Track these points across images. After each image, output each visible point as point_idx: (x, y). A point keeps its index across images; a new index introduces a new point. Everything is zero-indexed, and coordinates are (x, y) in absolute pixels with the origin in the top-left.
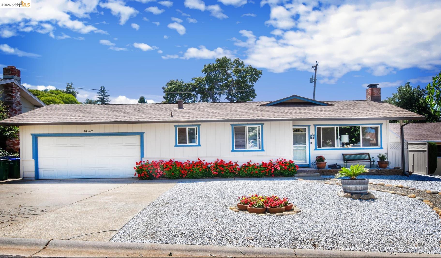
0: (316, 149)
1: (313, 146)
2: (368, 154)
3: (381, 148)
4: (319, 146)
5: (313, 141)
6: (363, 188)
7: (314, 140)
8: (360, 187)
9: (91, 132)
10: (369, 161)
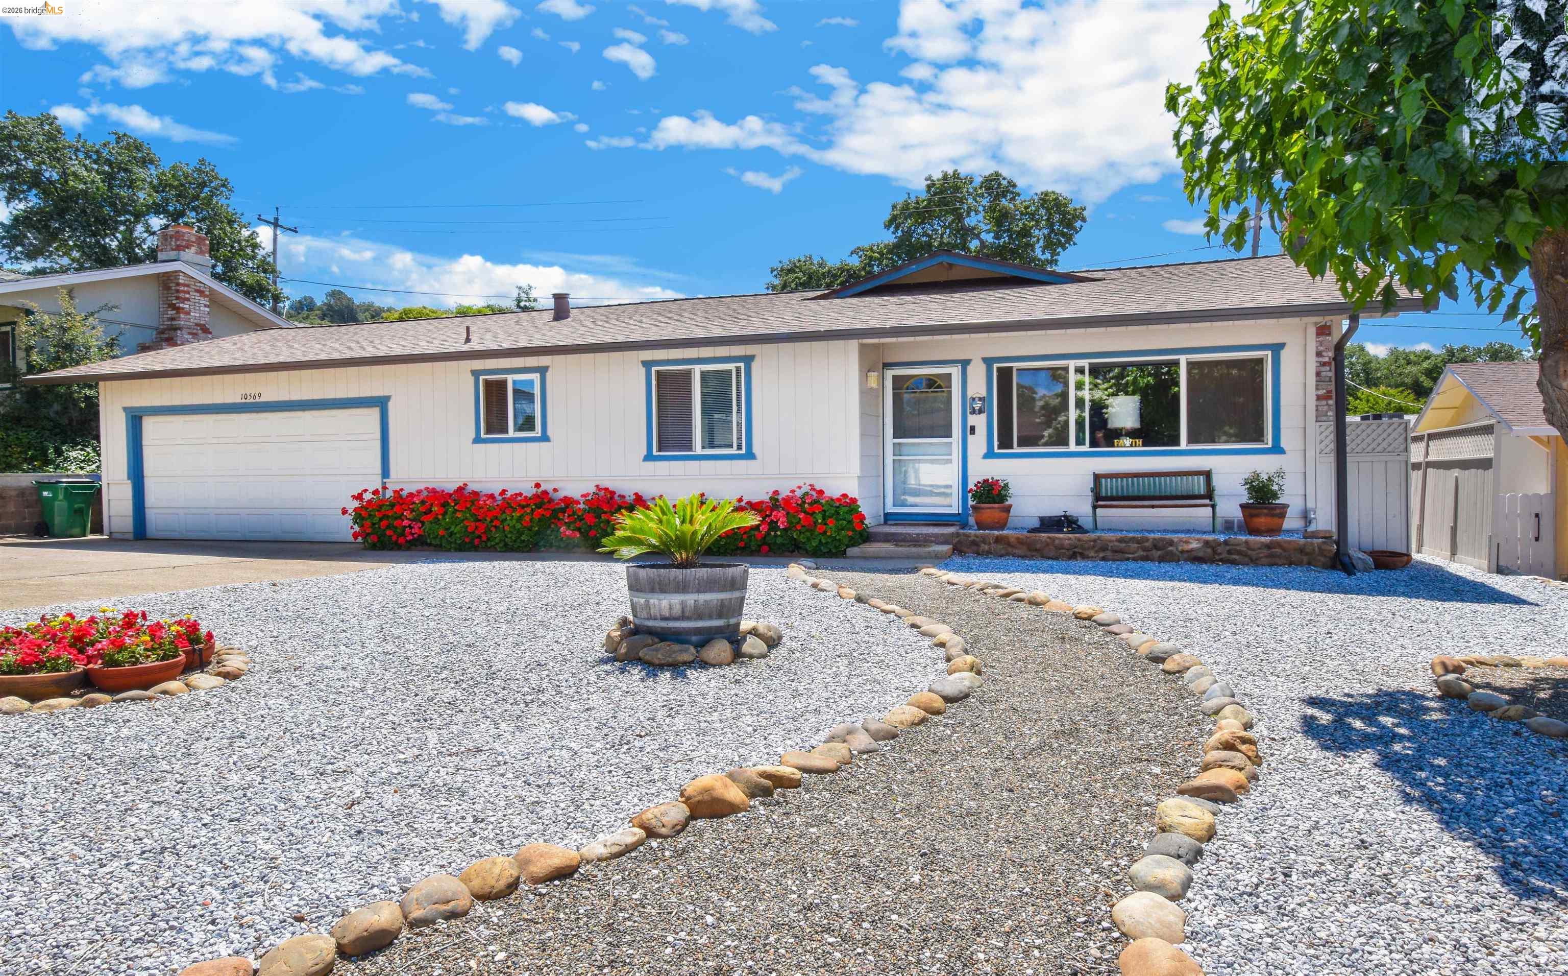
0: (989, 455)
1: (978, 444)
2: (1208, 475)
3: (1277, 449)
4: (1005, 442)
5: (979, 421)
6: (677, 611)
7: (983, 417)
8: (665, 603)
9: (257, 400)
10: (1207, 501)
